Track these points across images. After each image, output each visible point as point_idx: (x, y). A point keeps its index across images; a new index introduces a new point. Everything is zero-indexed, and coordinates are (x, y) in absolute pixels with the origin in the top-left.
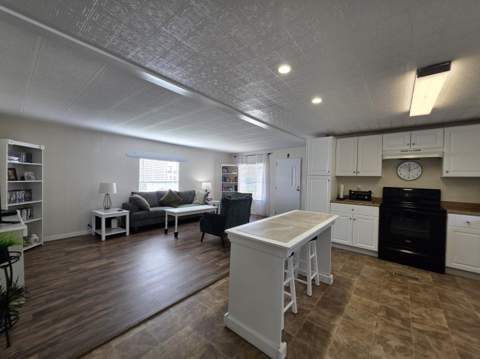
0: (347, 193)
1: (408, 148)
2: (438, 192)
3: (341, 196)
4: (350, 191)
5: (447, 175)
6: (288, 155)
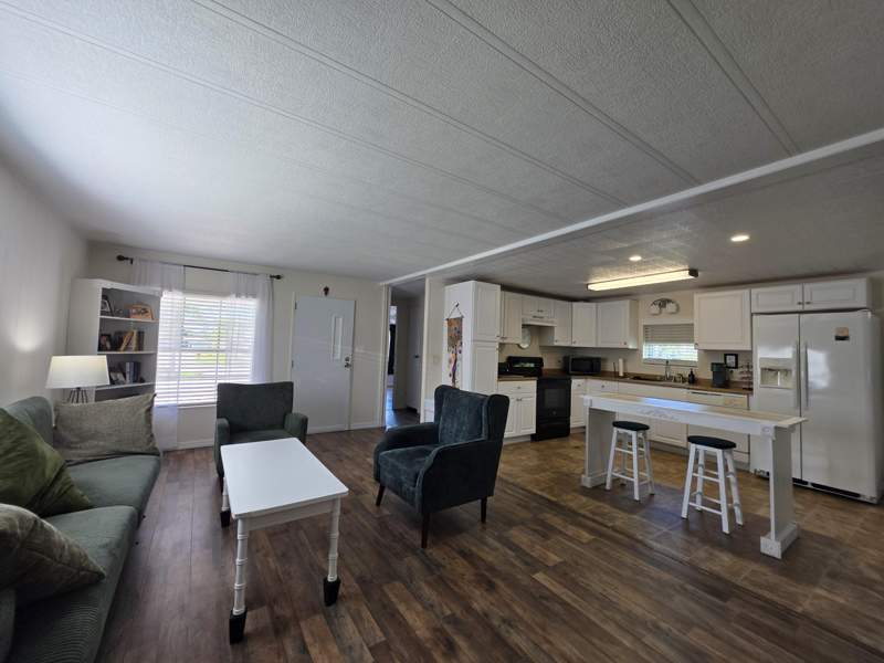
1: (537, 314)
2: (540, 360)
5: (556, 344)
6: (326, 290)
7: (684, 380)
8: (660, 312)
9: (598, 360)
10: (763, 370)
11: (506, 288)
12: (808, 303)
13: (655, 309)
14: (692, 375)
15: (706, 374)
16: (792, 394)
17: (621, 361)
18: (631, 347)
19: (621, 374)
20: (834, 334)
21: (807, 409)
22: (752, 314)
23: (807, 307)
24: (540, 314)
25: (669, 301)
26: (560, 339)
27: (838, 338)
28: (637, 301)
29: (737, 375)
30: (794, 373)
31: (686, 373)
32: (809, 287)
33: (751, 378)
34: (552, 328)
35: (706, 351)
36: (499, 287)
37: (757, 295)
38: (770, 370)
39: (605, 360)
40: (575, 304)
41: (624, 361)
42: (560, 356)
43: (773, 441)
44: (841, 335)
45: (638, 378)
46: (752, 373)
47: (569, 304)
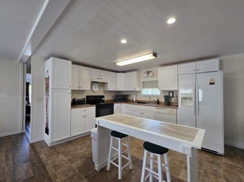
2: (103, 96)
5: (109, 90)
7: (155, 102)
8: (148, 76)
10: (182, 98)
11: (74, 63)
12: (198, 70)
13: (146, 75)
14: (158, 100)
15: (162, 100)
16: (193, 108)
17: (134, 96)
18: (137, 90)
19: (134, 101)
20: (209, 82)
21: (198, 115)
22: (178, 75)
23: (198, 72)
24: (100, 77)
25: (150, 72)
26: (110, 87)
27: (211, 84)
28: (140, 72)
29: (173, 100)
30: (194, 99)
31: (156, 100)
32: (198, 63)
33: (177, 101)
34: (107, 83)
35: (163, 91)
36: (71, 62)
37: (180, 67)
38: (185, 98)
39: (130, 95)
40: (118, 74)
41: (136, 96)
43: (190, 157)
44: (212, 82)
45: (139, 102)
46: (178, 99)
47: (115, 73)
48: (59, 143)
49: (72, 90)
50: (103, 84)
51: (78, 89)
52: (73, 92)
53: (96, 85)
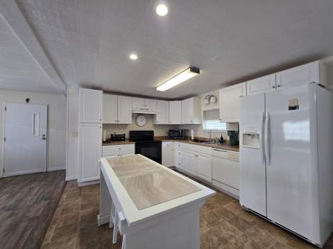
0: (110, 137)
1: (143, 107)
2: (152, 132)
3: (105, 140)
4: (112, 135)
6: (28, 100)
8: (209, 103)
9: (185, 130)
11: (106, 92)
12: (279, 86)
13: (207, 101)
14: (222, 138)
17: (192, 131)
18: (194, 123)
21: (270, 164)
23: (278, 89)
24: (146, 108)
25: (212, 96)
26: (160, 120)
27: (291, 108)
28: (200, 98)
30: (261, 136)
31: (219, 137)
32: (279, 74)
34: (155, 115)
36: (101, 92)
37: (250, 85)
38: (249, 135)
40: (171, 102)
41: (195, 131)
42: (167, 129)
44: (293, 105)
45: (196, 140)
47: (167, 102)
48: (88, 184)
49: (103, 124)
50: (152, 117)
51: (116, 123)
52: (105, 126)
53: (143, 117)
